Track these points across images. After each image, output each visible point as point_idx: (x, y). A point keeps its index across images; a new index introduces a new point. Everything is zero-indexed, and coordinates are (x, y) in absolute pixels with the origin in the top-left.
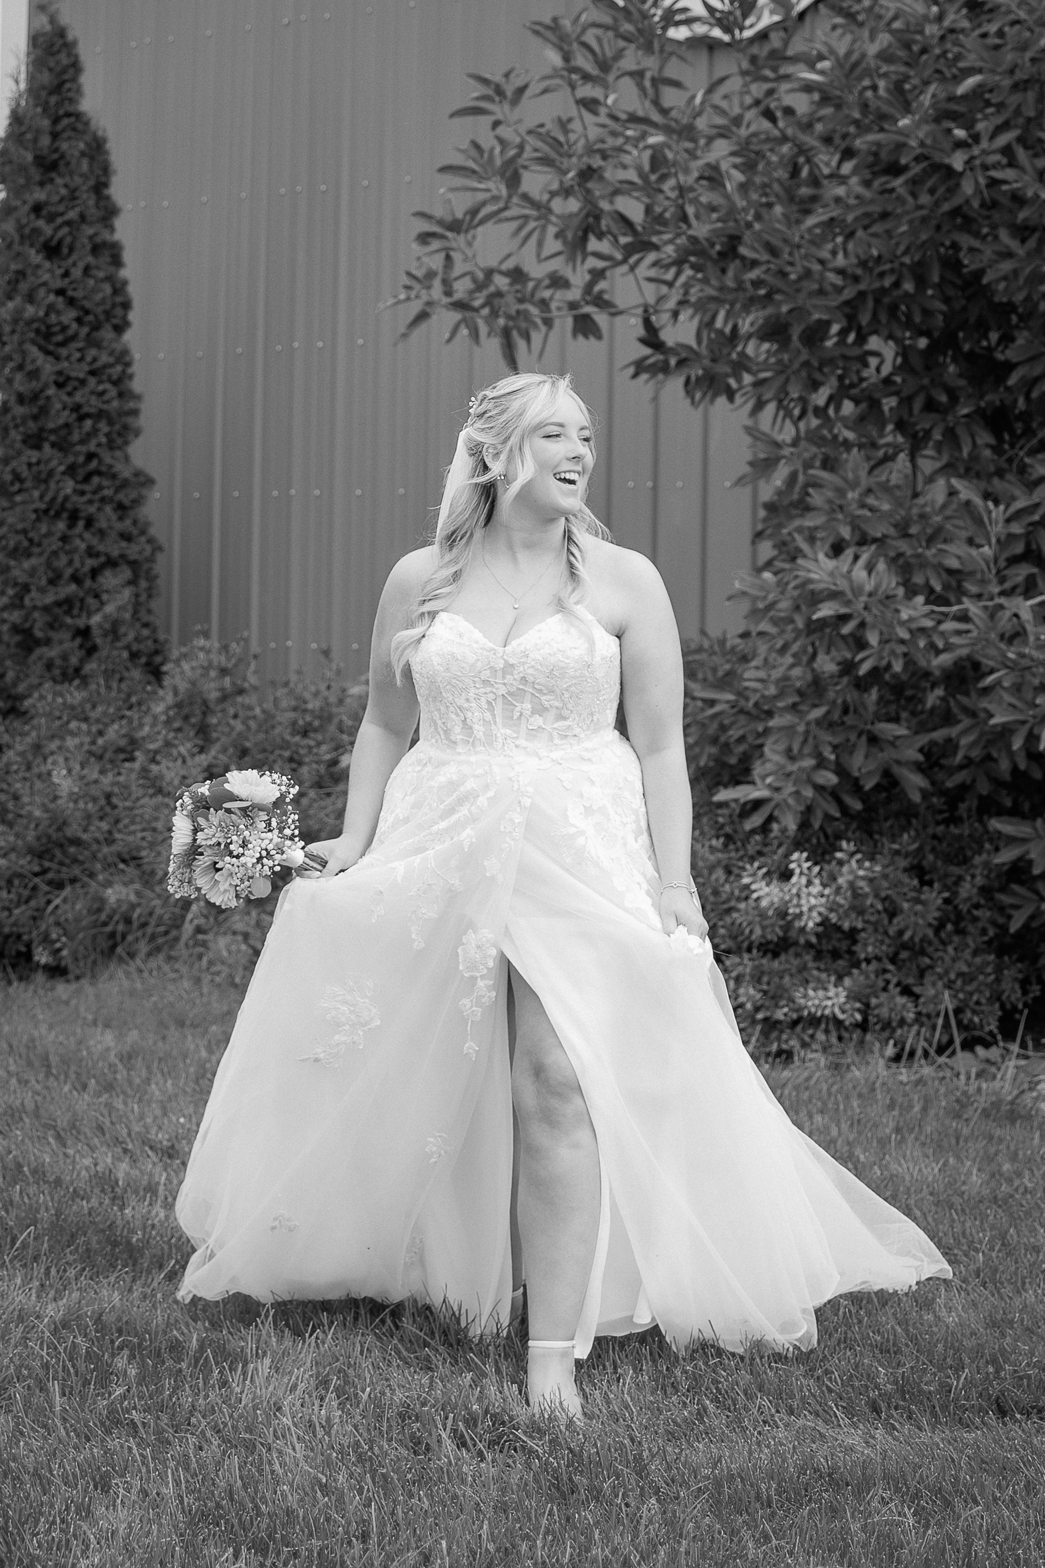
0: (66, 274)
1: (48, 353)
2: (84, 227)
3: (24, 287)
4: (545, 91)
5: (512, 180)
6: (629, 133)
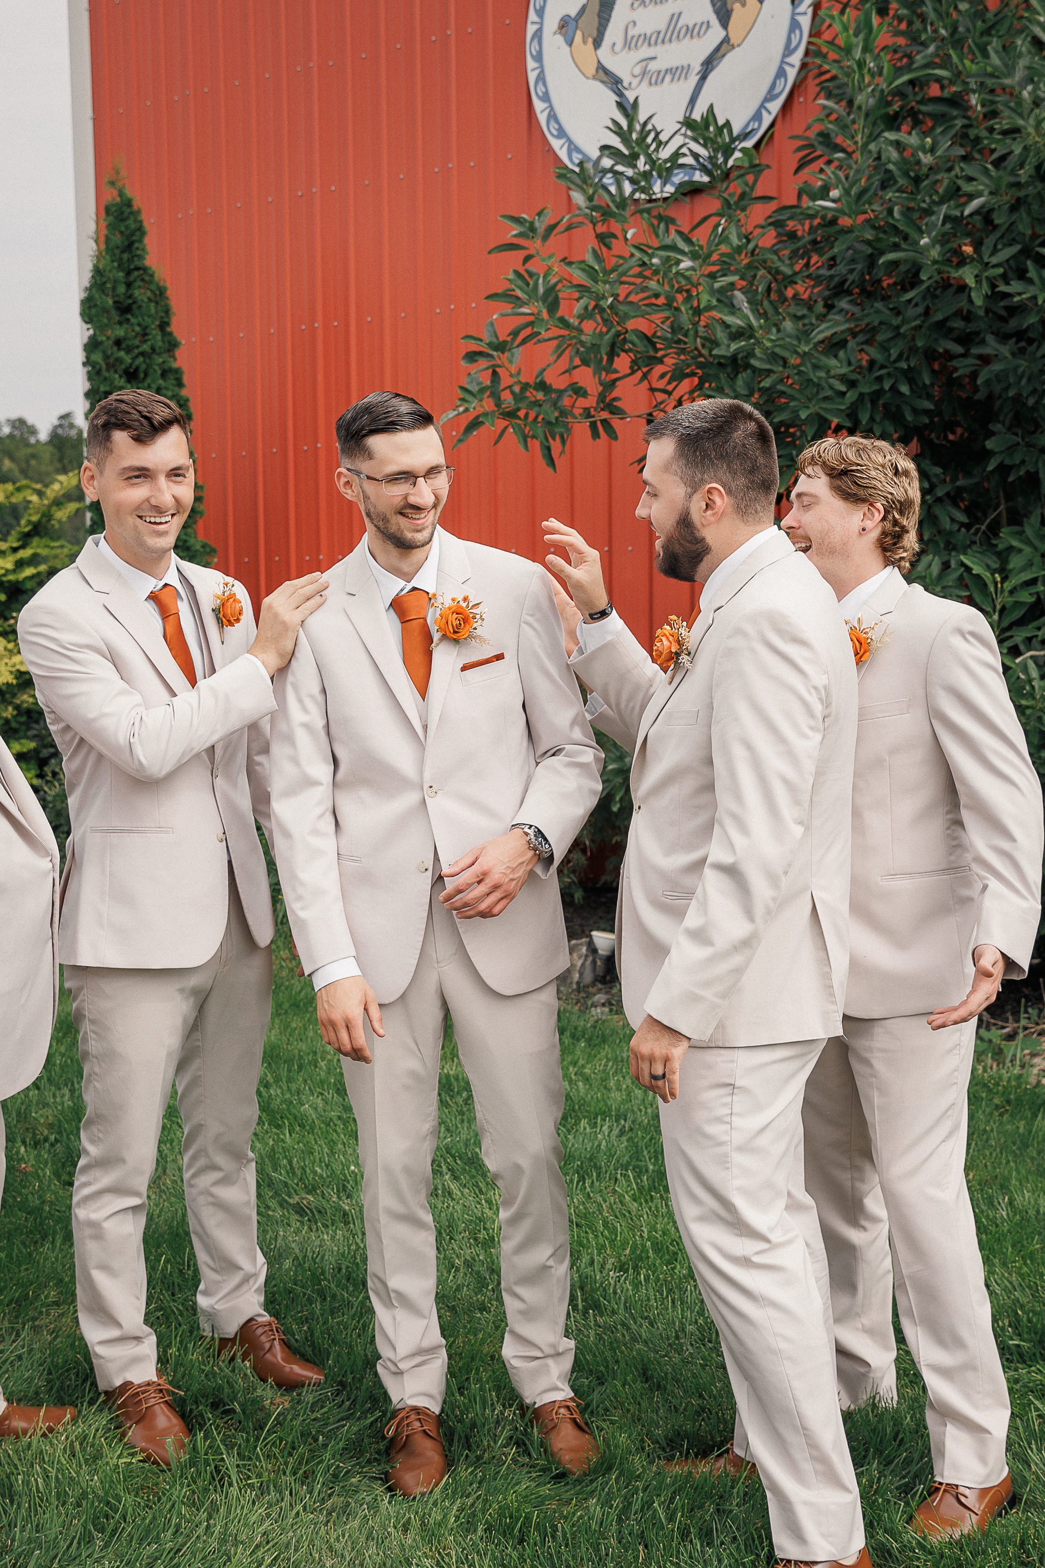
4: (571, 228)
5: (553, 305)
6: (655, 261)
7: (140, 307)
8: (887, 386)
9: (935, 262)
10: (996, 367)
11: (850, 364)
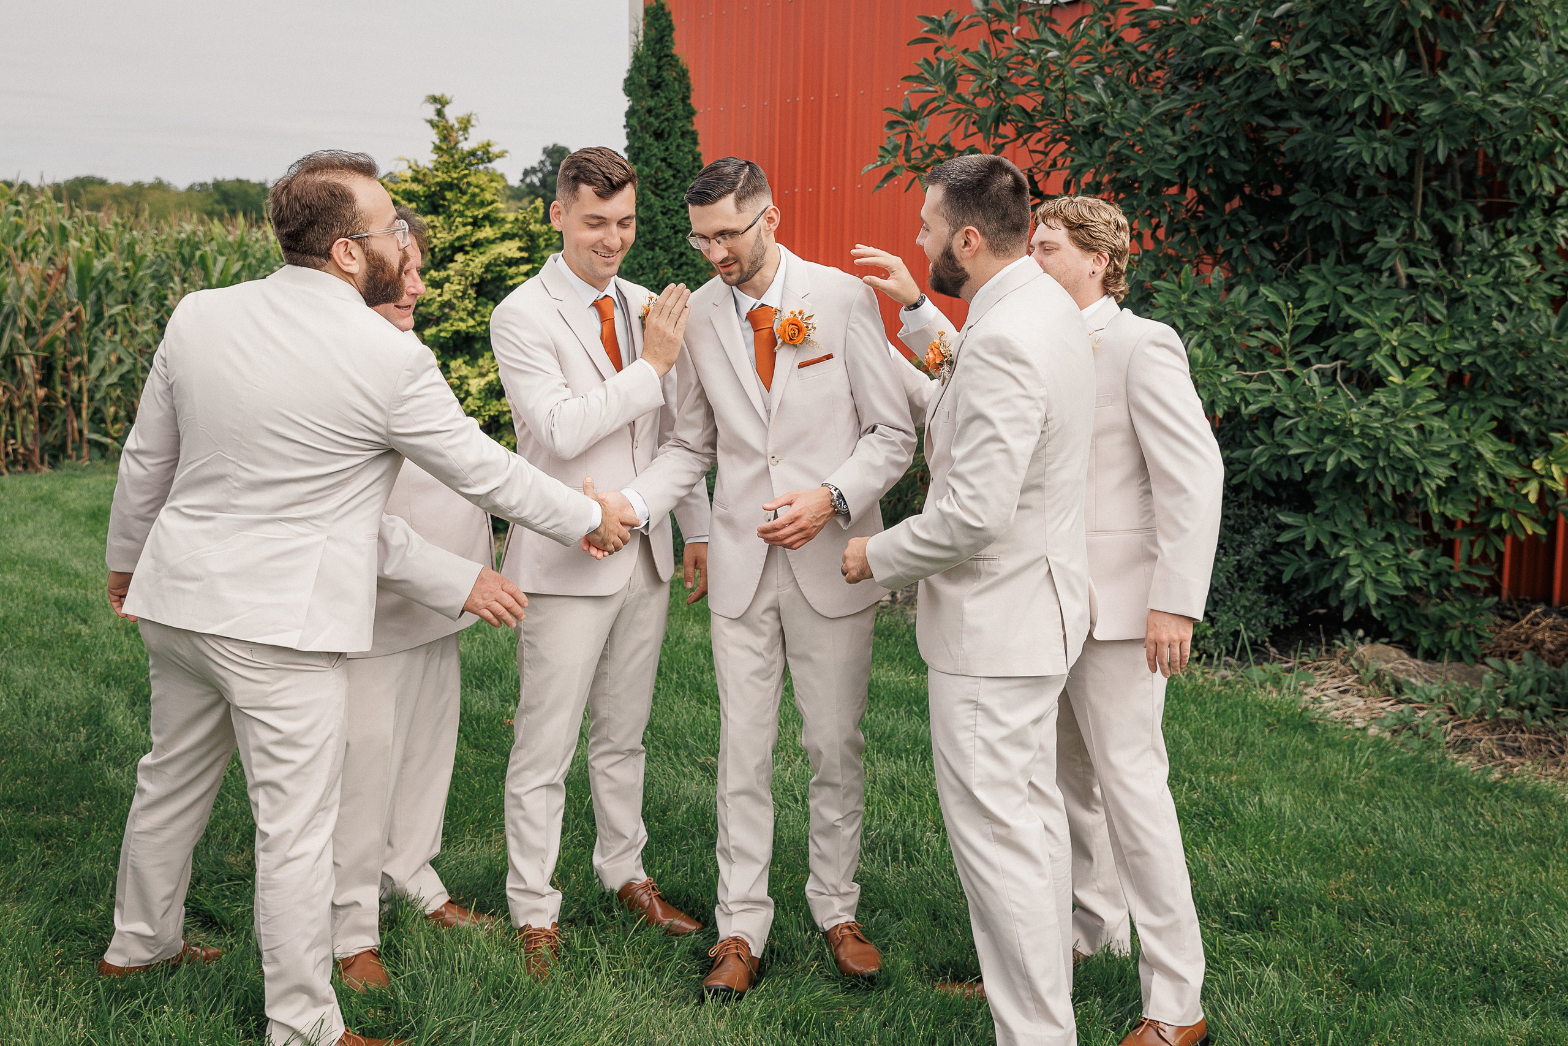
0: (667, 149)
1: (657, 195)
2: (677, 122)
3: (643, 156)
4: (970, 26)
5: (952, 85)
6: (1031, 51)
7: (667, 85)
8: (1209, 151)
9: (1249, 54)
10: (1299, 138)
11: (1184, 133)
